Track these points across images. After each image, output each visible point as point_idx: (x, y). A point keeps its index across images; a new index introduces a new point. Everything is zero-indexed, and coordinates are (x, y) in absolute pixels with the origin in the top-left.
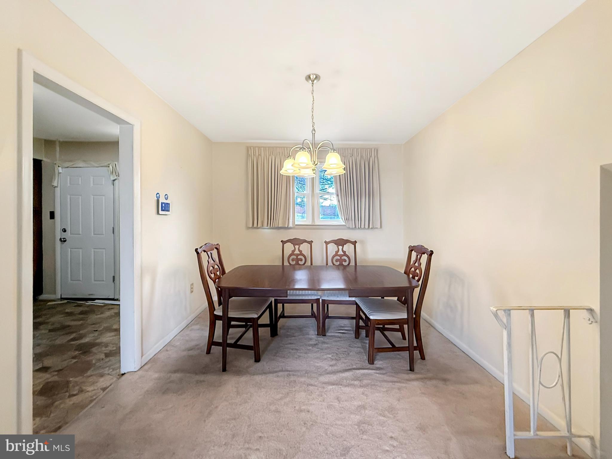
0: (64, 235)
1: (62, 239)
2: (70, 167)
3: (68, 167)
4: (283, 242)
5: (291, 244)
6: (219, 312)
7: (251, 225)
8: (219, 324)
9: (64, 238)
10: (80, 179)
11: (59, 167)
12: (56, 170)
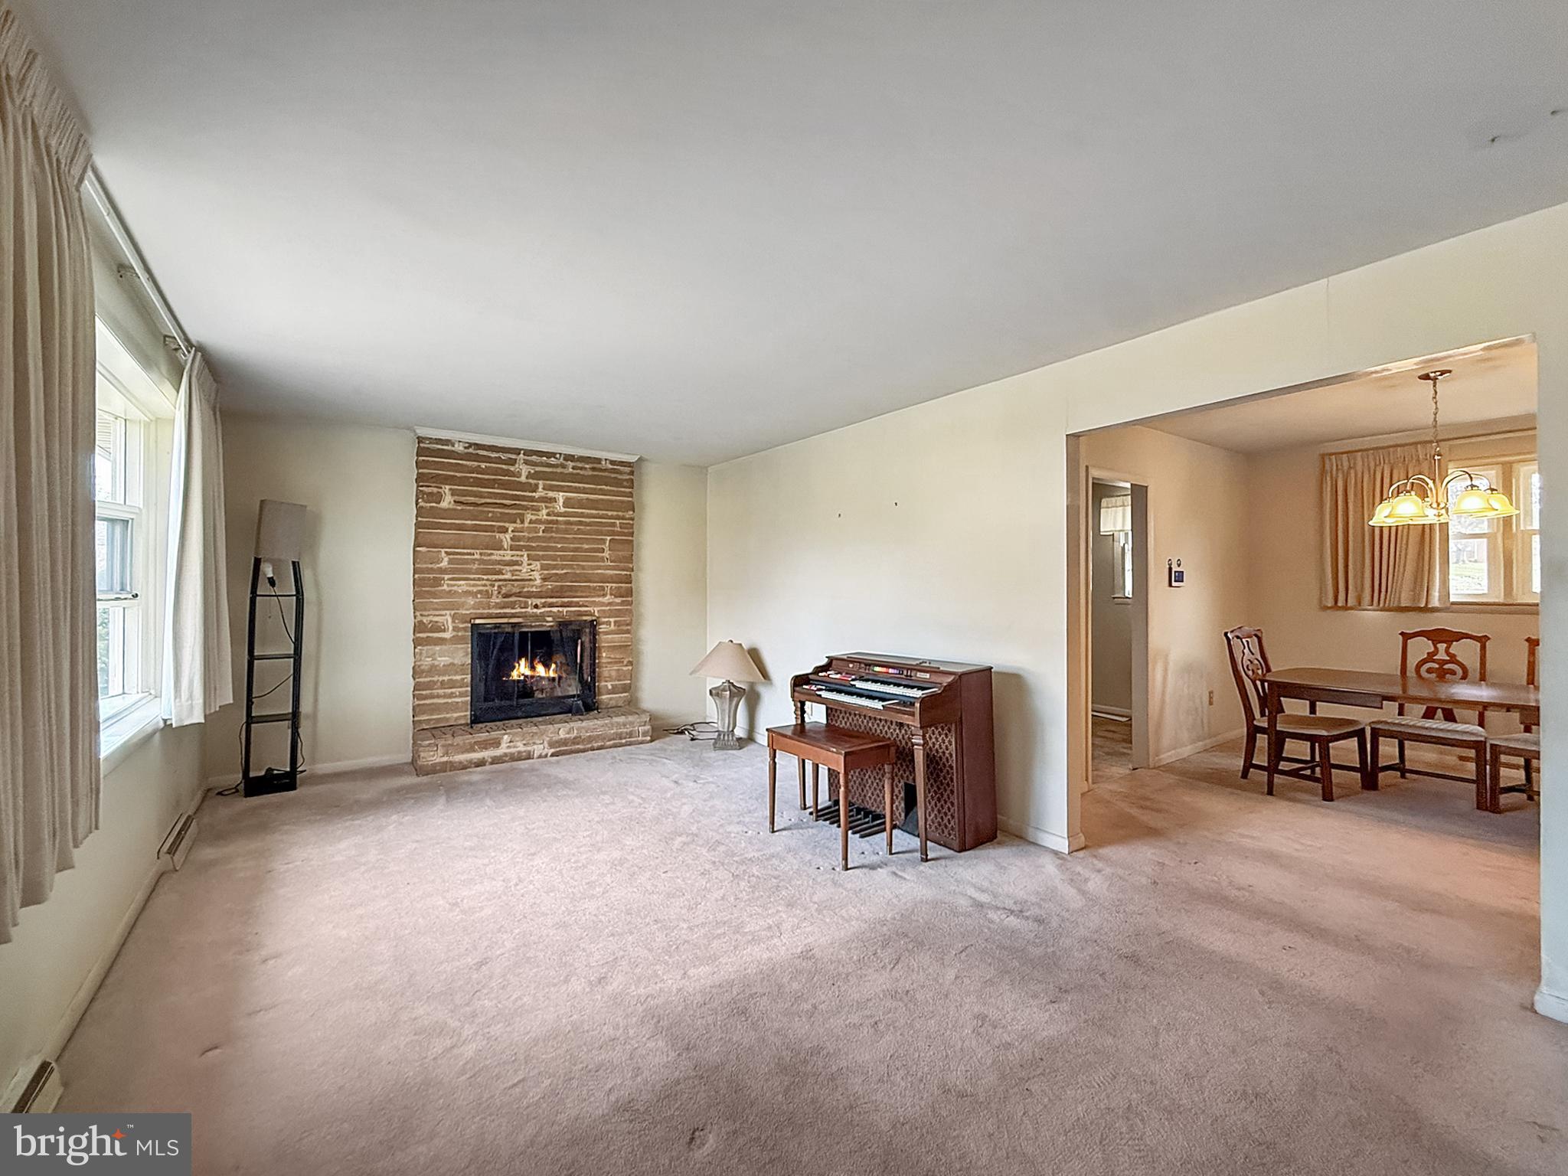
4: (1406, 636)
5: (1425, 639)
6: (1263, 723)
7: (1330, 603)
8: (1262, 740)
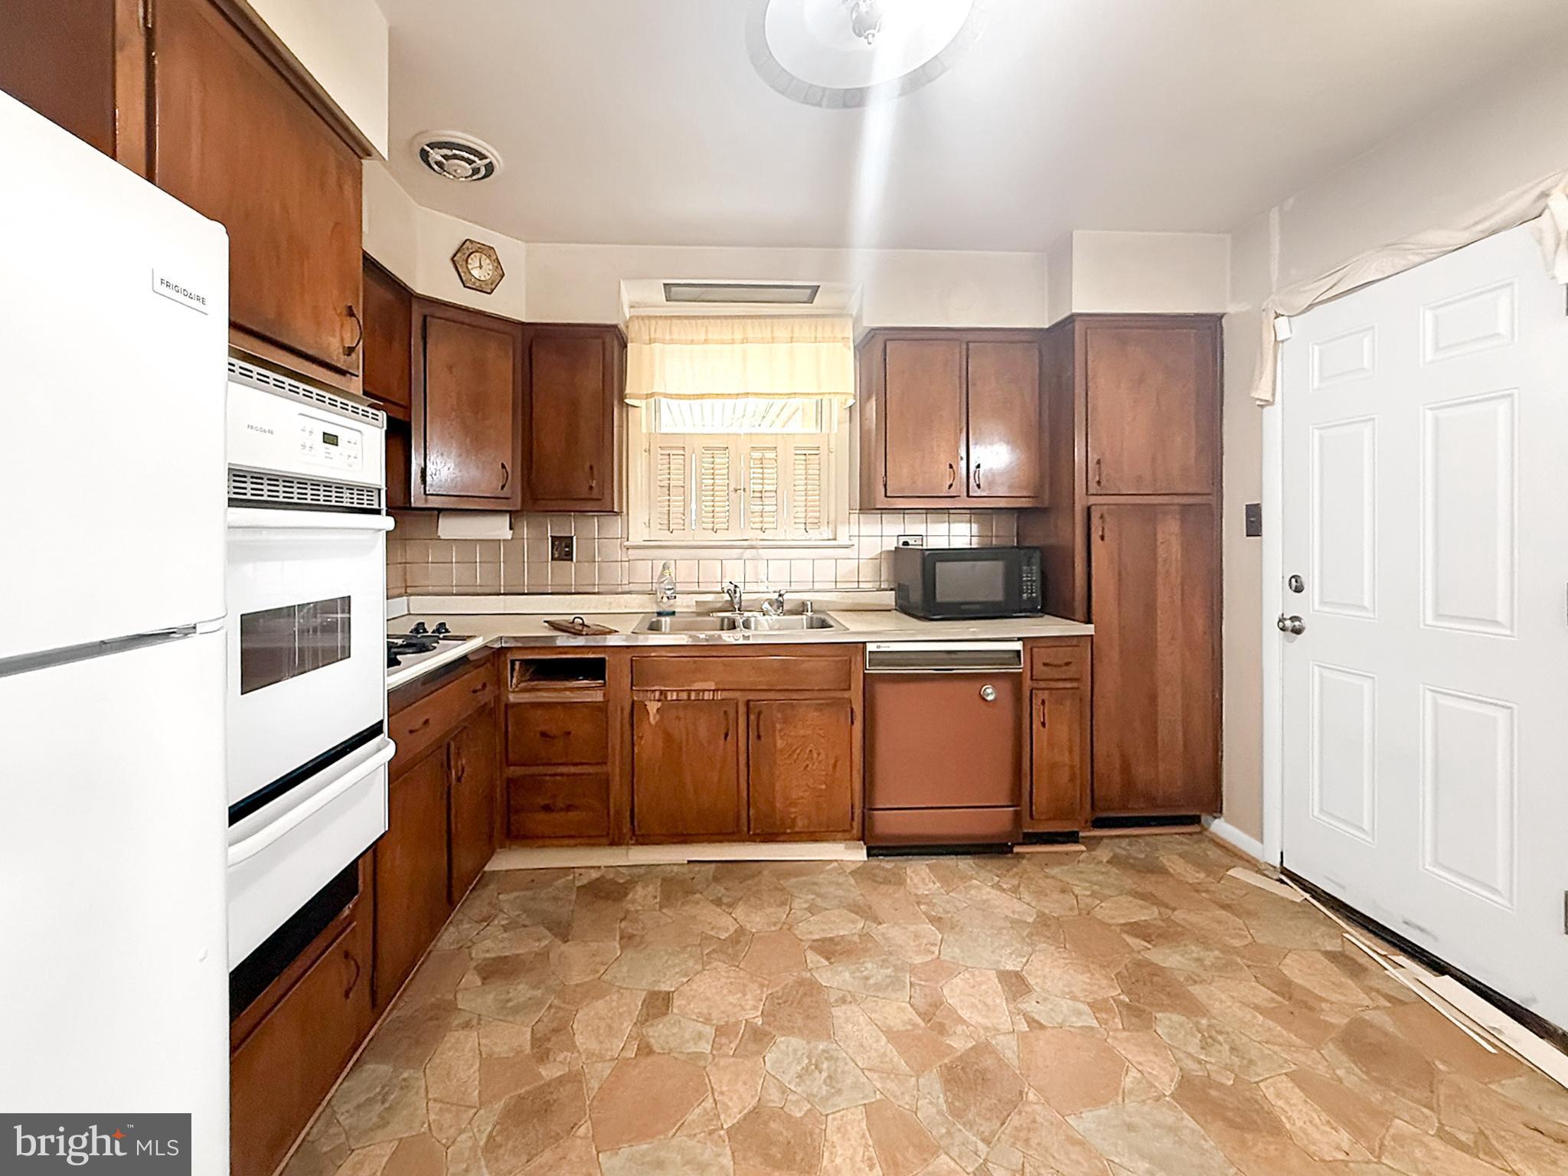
0: (1296, 605)
1: (1288, 623)
2: (1321, 303)
3: (1311, 306)
9: (1294, 619)
10: (1366, 341)
11: (1277, 316)
12: (1265, 334)
